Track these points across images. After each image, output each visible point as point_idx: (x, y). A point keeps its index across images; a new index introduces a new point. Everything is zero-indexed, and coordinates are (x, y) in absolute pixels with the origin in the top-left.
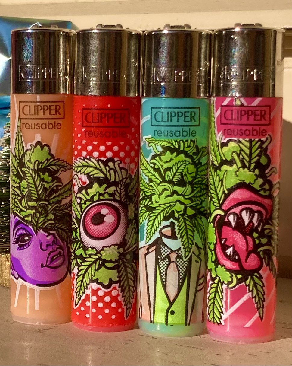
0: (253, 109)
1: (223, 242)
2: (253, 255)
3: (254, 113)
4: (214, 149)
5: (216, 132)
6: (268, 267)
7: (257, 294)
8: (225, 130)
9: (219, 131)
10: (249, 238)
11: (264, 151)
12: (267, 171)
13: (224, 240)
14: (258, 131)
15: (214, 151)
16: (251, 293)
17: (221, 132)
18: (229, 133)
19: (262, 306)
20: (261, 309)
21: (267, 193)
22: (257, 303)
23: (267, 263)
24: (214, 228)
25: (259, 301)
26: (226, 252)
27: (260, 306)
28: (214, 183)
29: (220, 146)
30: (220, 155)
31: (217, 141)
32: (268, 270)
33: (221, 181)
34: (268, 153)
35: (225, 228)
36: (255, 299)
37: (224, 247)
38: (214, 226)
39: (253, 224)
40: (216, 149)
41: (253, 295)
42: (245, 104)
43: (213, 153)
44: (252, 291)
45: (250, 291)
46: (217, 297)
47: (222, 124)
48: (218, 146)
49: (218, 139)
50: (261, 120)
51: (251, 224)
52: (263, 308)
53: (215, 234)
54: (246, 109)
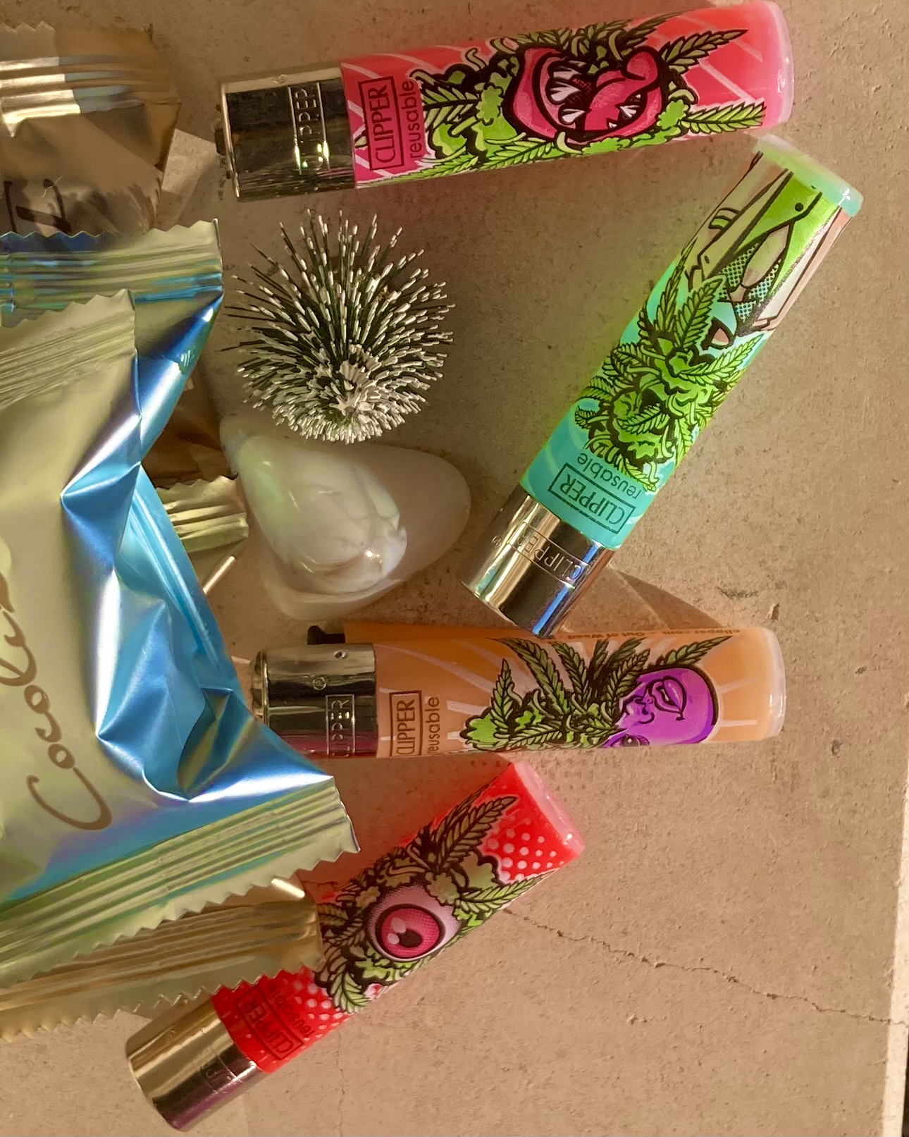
0: (369, 113)
1: (615, 126)
2: (630, 68)
3: (376, 111)
4: (449, 169)
5: (418, 170)
6: (647, 36)
7: (698, 48)
8: (412, 157)
9: (417, 167)
10: (600, 80)
11: (441, 81)
12: (476, 69)
13: (610, 124)
14: (407, 97)
15: (453, 169)
16: (699, 60)
17: (417, 162)
18: (418, 147)
19: (720, 36)
20: (726, 36)
21: (514, 60)
22: (716, 45)
23: (639, 40)
24: (592, 144)
25: (711, 42)
26: (630, 116)
27: (720, 38)
28: (509, 158)
29: (443, 160)
30: (458, 157)
31: (434, 167)
32: (654, 34)
33: (504, 147)
34: (443, 72)
35: (589, 126)
36: (710, 50)
37: (623, 122)
38: (588, 145)
39: (574, 77)
40: (447, 166)
41: (702, 56)
42: (362, 129)
43: (456, 169)
44: (695, 58)
45: (697, 63)
46: (715, 119)
47: (403, 164)
48: (443, 164)
49: (431, 166)
50: (386, 95)
51: (575, 80)
52: (722, 34)
53: (601, 141)
54: (371, 125)
